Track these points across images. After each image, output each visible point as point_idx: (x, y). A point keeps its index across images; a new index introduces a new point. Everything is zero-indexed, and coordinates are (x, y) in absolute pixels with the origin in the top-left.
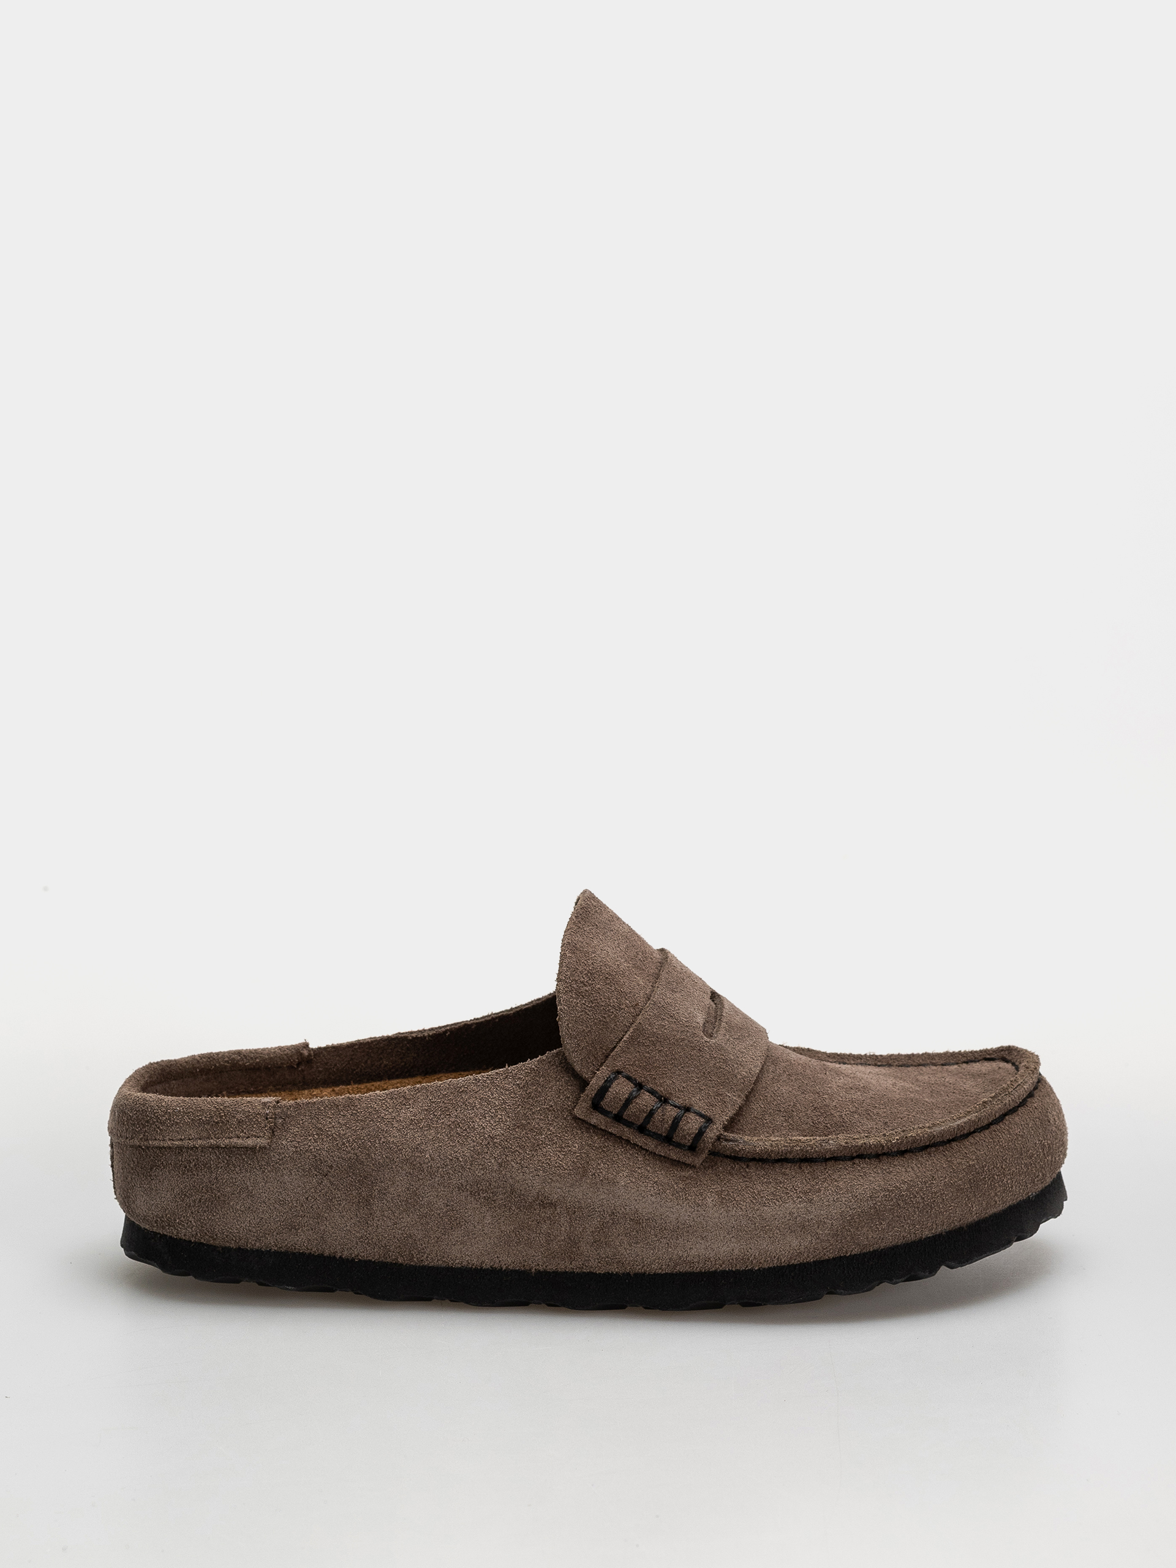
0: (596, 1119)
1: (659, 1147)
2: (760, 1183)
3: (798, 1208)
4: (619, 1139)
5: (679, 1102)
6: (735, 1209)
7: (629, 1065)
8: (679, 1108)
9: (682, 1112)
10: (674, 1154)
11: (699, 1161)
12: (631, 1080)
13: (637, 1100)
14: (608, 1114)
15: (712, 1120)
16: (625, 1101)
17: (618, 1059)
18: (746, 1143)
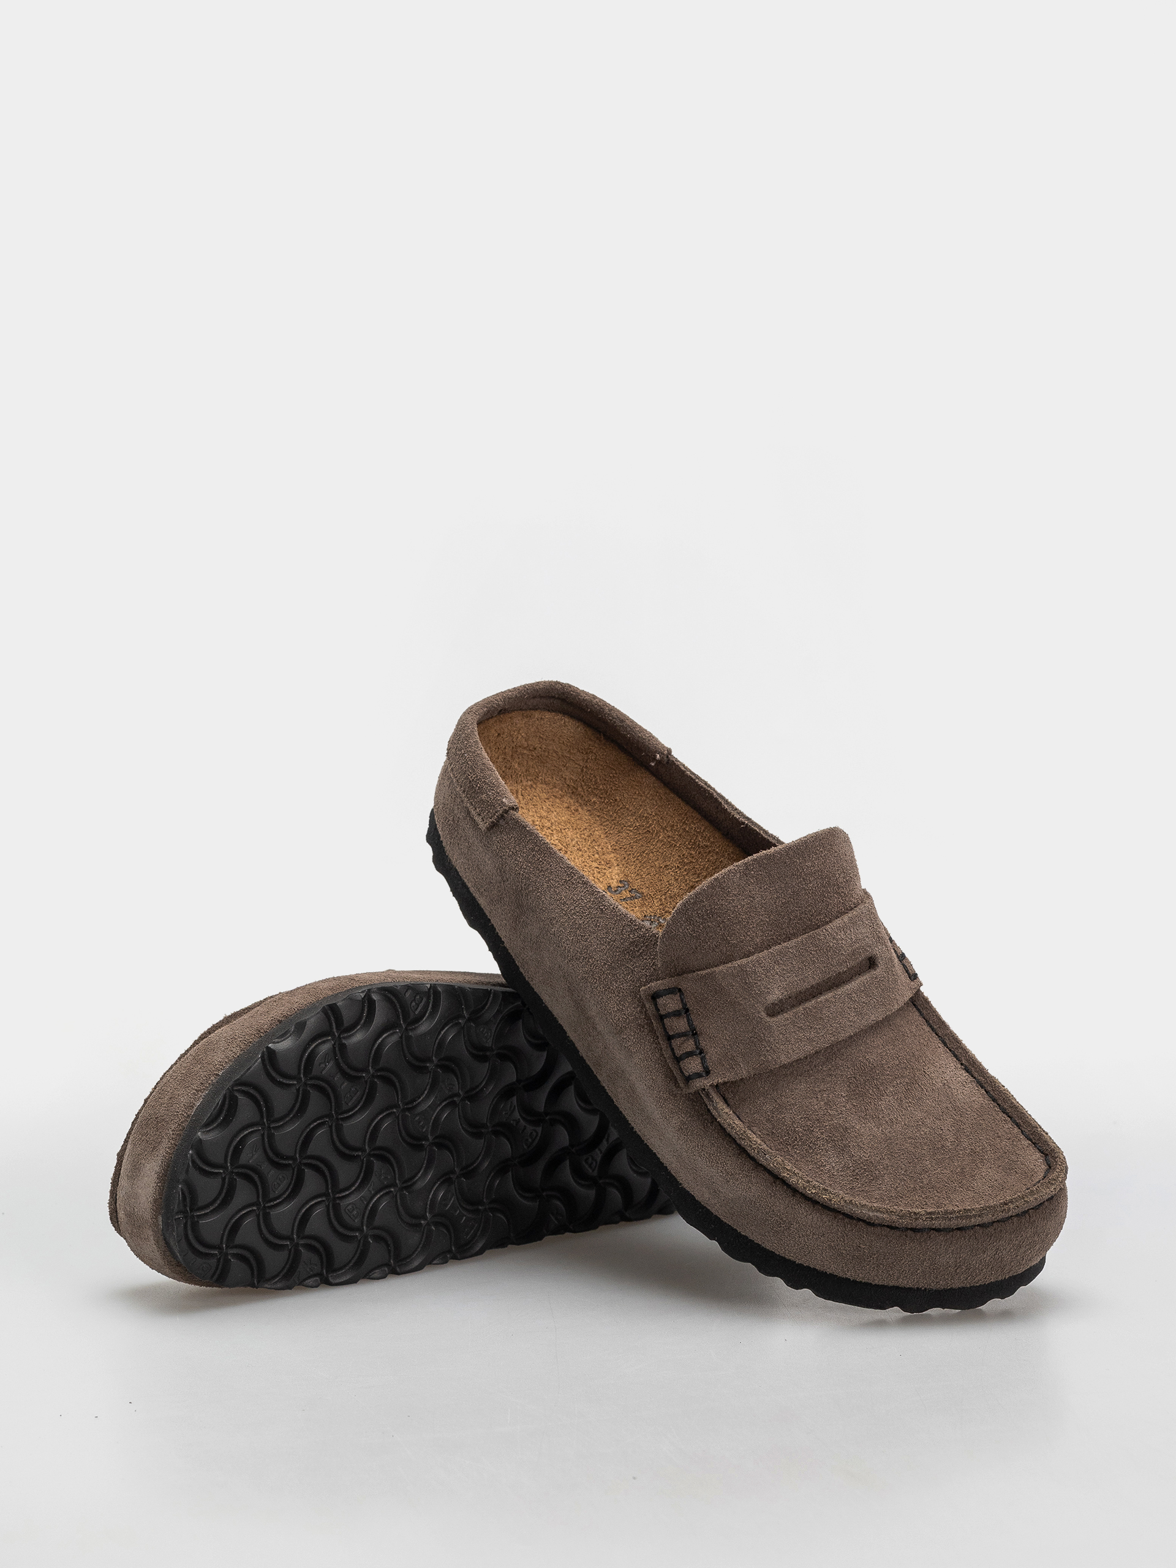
0: (649, 1005)
1: (670, 1059)
2: (709, 1140)
3: (717, 1178)
4: (652, 1031)
5: (701, 1041)
6: (683, 1141)
7: (690, 992)
8: (697, 1048)
9: (698, 1052)
10: (676, 1072)
11: (686, 1091)
12: (684, 1005)
13: (674, 1019)
14: (658, 1010)
15: (709, 1073)
16: (669, 1013)
17: (686, 983)
18: (716, 1108)
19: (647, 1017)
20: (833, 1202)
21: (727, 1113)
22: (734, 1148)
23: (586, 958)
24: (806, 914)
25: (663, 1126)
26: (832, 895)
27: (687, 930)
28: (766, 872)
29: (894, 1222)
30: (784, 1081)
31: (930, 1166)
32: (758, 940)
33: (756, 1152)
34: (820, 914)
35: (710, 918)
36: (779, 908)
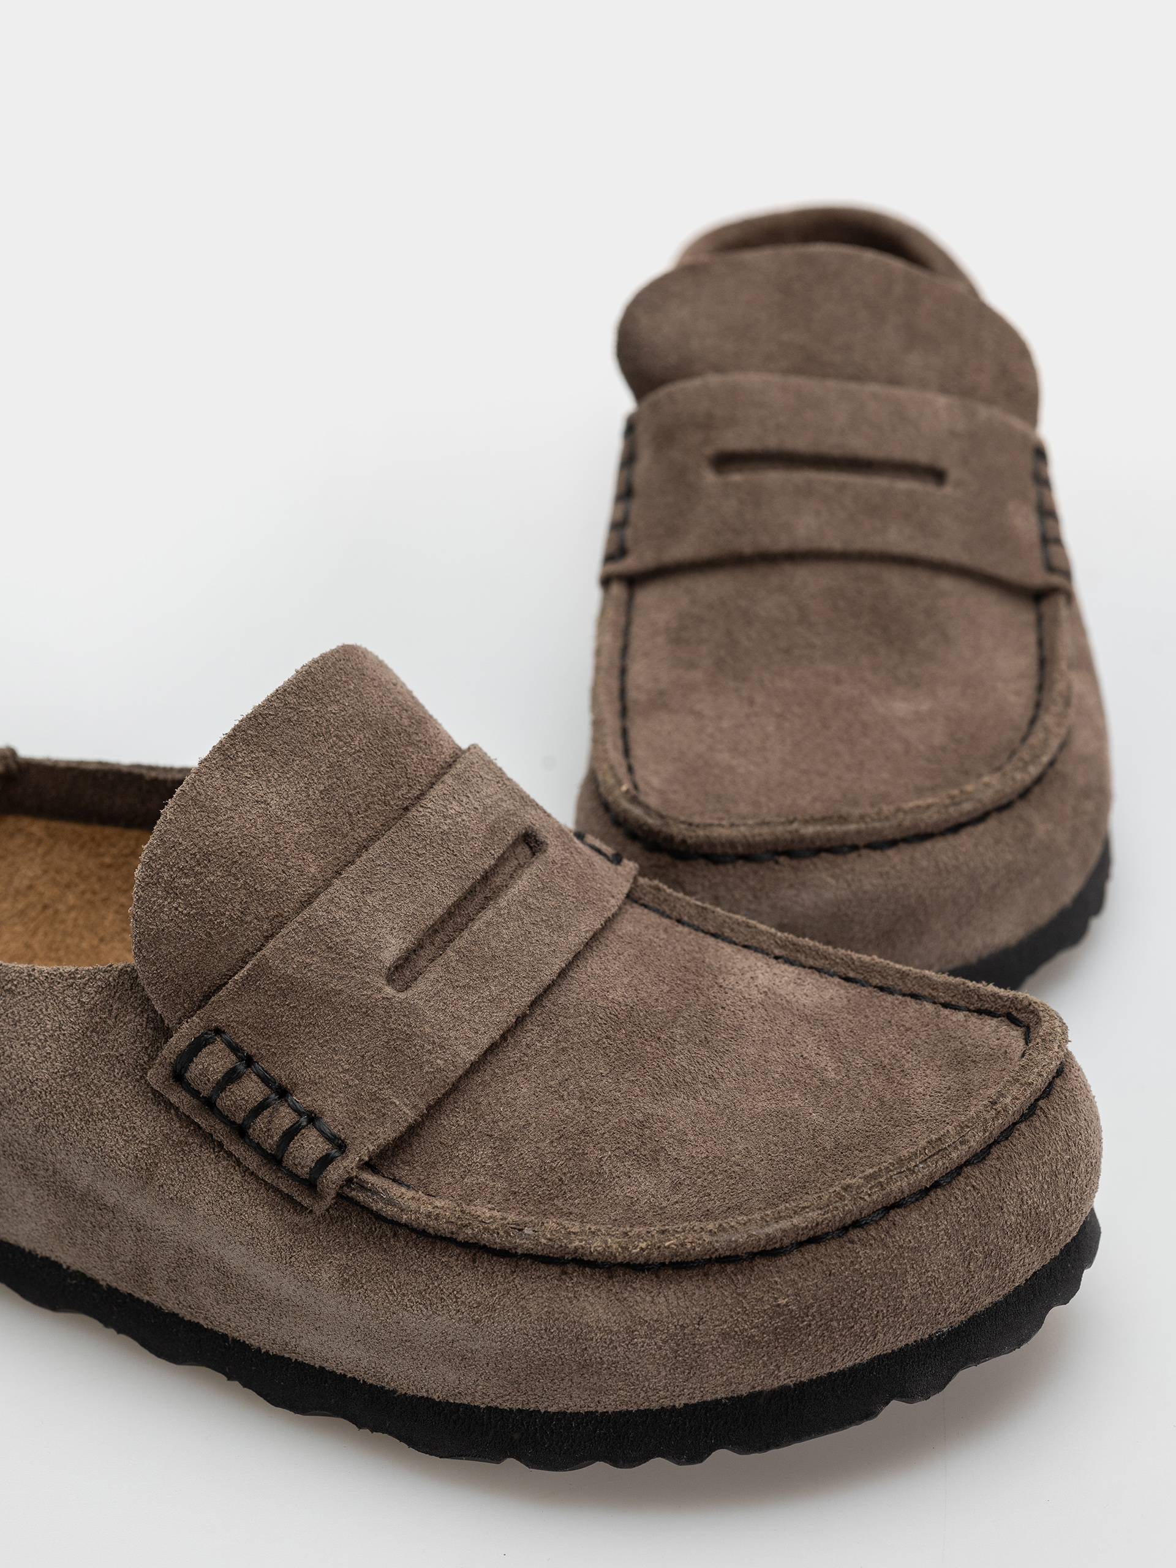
0: (177, 1096)
1: (263, 1170)
2: (406, 1269)
3: (456, 1329)
4: (208, 1139)
5: (302, 1099)
6: (360, 1301)
7: (237, 1022)
8: (300, 1114)
9: (304, 1121)
10: (284, 1186)
11: (320, 1208)
12: (235, 1049)
13: (234, 1087)
14: (195, 1093)
15: (346, 1146)
16: (218, 1083)
17: (220, 1010)
18: (390, 1202)
19: (188, 1121)
20: (689, 1246)
21: (413, 1198)
22: (459, 1255)
23: (25, 1089)
24: (373, 796)
25: (311, 1300)
26: (402, 750)
27: (176, 909)
28: (264, 751)
29: (817, 1224)
30: (488, 1095)
31: (821, 1120)
32: (313, 870)
33: (502, 1233)
34: (399, 788)
35: (206, 866)
36: (321, 803)
